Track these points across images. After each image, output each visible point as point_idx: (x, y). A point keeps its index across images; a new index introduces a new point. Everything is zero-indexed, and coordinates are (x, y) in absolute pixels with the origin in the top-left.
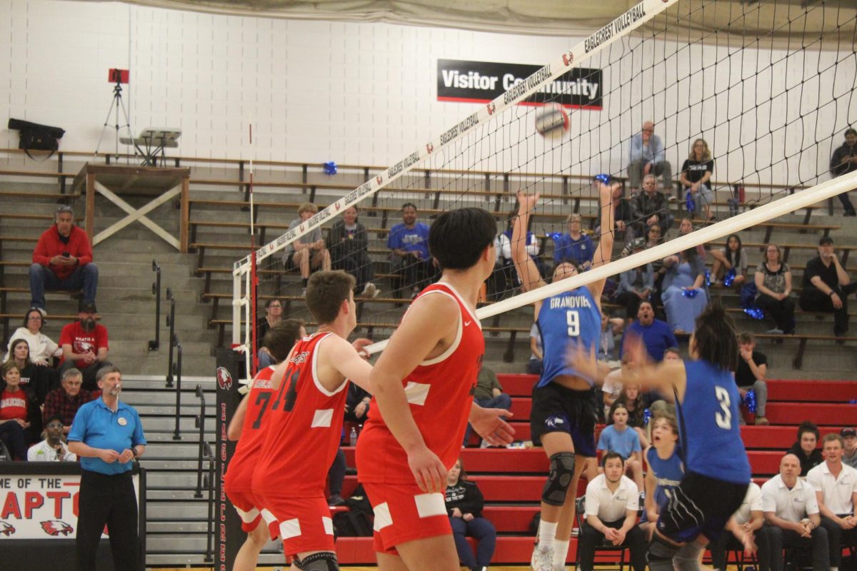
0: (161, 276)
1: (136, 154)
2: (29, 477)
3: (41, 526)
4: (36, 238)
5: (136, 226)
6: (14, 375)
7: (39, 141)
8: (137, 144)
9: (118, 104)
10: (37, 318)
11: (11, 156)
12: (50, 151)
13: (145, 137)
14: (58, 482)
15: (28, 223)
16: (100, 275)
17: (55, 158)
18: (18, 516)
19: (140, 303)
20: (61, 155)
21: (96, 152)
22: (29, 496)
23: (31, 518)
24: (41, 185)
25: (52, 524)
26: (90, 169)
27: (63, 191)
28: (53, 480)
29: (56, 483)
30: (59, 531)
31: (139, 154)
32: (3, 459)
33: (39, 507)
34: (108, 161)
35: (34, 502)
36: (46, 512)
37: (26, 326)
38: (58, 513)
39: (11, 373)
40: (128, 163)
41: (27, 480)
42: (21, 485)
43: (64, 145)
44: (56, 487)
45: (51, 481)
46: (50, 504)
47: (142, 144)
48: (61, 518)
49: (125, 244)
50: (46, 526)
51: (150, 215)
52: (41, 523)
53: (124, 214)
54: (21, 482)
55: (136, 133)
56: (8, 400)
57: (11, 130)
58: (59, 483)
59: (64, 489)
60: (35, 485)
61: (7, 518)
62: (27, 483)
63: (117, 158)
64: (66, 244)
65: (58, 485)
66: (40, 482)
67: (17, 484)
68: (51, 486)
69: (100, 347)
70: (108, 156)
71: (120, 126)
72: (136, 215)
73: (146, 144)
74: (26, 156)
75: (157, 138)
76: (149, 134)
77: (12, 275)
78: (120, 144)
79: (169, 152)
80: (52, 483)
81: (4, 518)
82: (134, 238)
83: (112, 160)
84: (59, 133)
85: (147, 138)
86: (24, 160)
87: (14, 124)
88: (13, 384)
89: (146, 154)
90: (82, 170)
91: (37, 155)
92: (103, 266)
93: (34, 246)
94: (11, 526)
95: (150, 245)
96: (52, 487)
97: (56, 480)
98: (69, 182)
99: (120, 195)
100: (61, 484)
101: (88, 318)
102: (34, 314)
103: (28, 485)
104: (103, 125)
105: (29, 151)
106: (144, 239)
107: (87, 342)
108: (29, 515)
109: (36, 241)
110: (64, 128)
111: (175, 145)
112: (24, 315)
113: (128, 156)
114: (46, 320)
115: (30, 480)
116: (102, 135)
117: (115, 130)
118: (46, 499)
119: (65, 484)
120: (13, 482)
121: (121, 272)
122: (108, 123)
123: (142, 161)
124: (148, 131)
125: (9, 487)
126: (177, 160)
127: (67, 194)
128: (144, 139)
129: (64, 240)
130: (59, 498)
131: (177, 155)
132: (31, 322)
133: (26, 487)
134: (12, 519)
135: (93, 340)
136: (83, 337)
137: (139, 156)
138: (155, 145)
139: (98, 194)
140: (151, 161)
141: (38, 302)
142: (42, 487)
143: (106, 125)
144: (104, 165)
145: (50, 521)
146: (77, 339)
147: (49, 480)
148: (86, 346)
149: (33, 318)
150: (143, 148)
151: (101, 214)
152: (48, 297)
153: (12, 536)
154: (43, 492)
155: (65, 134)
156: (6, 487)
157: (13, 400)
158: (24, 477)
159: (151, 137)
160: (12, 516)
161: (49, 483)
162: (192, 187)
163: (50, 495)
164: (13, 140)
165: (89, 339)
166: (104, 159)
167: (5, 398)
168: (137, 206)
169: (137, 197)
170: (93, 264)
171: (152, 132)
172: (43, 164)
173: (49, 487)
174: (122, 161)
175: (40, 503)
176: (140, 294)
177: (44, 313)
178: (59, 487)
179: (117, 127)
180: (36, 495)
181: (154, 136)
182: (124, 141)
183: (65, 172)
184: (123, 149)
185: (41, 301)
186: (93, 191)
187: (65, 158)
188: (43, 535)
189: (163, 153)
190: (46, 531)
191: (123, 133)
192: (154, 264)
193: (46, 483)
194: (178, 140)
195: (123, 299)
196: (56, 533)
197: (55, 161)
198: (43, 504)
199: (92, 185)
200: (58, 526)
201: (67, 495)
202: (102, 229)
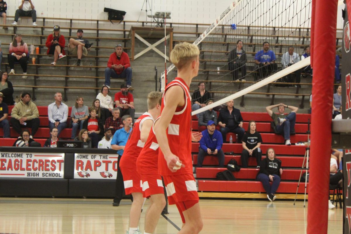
0: (158, 72)
1: (154, 21)
2: (95, 154)
3: (100, 174)
5: (152, 51)
6: (94, 113)
7: (116, 17)
8: (154, 17)
9: (147, 1)
10: (107, 90)
11: (105, 23)
12: (120, 21)
13: (157, 15)
14: (107, 156)
15: (110, 50)
17: (122, 23)
18: (91, 170)
19: (151, 83)
20: (124, 22)
21: (138, 21)
22: (96, 162)
23: (96, 171)
24: (116, 34)
25: (104, 173)
26: (134, 29)
27: (125, 37)
28: (105, 156)
29: (106, 157)
30: (107, 176)
31: (155, 21)
33: (99, 166)
34: (143, 25)
35: (97, 164)
36: (102, 168)
37: (102, 92)
38: (107, 169)
39: (93, 112)
40: (151, 26)
41: (95, 156)
42: (92, 158)
43: (126, 18)
44: (106, 159)
45: (104, 156)
46: (103, 165)
47: (156, 18)
48: (108, 171)
49: (147, 59)
50: (102, 174)
51: (157, 47)
52: (100, 173)
53: (147, 47)
54: (92, 156)
55: (154, 14)
56: (91, 122)
57: (105, 12)
58: (107, 157)
59: (109, 159)
60: (98, 158)
61: (87, 170)
62: (95, 157)
63: (147, 23)
64: (119, 60)
65: (107, 158)
66: (100, 156)
67: (91, 157)
68: (104, 158)
69: (130, 102)
70: (143, 22)
71: (147, 10)
72: (152, 47)
73: (157, 17)
74: (111, 23)
75: (162, 15)
76: (158, 14)
77: (102, 71)
78: (148, 17)
79: (167, 20)
80: (105, 157)
81: (86, 171)
82: (152, 56)
83: (145, 24)
84: (124, 13)
85: (158, 15)
86: (110, 24)
87: (106, 10)
88: (94, 116)
89: (157, 21)
90: (131, 29)
91: (115, 22)
92: (135, 68)
94: (89, 174)
95: (157, 59)
96: (105, 159)
97: (106, 156)
98: (127, 33)
99: (144, 38)
100: (108, 158)
101: (125, 90)
102: (105, 88)
103: (95, 158)
104: (141, 10)
105: (112, 21)
106: (155, 57)
107: (124, 100)
108: (95, 170)
109: (109, 58)
110: (126, 12)
111: (170, 18)
112: (101, 88)
113: (151, 22)
115: (96, 155)
116: (140, 14)
117: (146, 12)
118: (102, 163)
119: (110, 158)
120: (90, 156)
121: (145, 70)
122: (143, 9)
123: (156, 24)
124: (157, 13)
125: (88, 158)
126: (171, 24)
128: (156, 16)
129: (119, 58)
130: (107, 163)
131: (171, 22)
132: (104, 91)
133: (94, 158)
134: (89, 171)
135: (127, 99)
136: (123, 98)
137: (155, 22)
138: (161, 18)
139: (136, 38)
140: (160, 24)
141: (108, 83)
142: (101, 158)
143: (142, 10)
144: (141, 27)
145: (103, 172)
146: (121, 98)
147: (103, 156)
148: (124, 101)
149: (105, 90)
150: (156, 19)
151: (139, 46)
153: (89, 178)
154: (101, 161)
155: (126, 14)
156: (87, 158)
157: (93, 122)
158: (94, 155)
159: (159, 15)
160: (89, 170)
161: (103, 157)
162: (175, 35)
163: (104, 162)
164: (106, 16)
165: (125, 99)
166: (141, 24)
167: (90, 122)
168: (152, 43)
169: (152, 39)
170: (130, 68)
171: (159, 13)
172: (117, 26)
173: (103, 159)
174: (149, 24)
175: (100, 165)
176: (151, 79)
178: (107, 159)
179: (146, 11)
180: (98, 161)
181: (160, 14)
182: (149, 16)
183: (126, 29)
184: (149, 20)
185: (109, 82)
186: (134, 37)
187: (126, 23)
188: (101, 177)
189: (164, 21)
190: (102, 176)
191: (149, 13)
192: (155, 68)
193: (102, 157)
194: (171, 16)
195: (144, 81)
196: (106, 177)
197: (122, 25)
198: (101, 165)
199: (134, 35)
200: (106, 174)
201: (110, 162)
202: (138, 52)
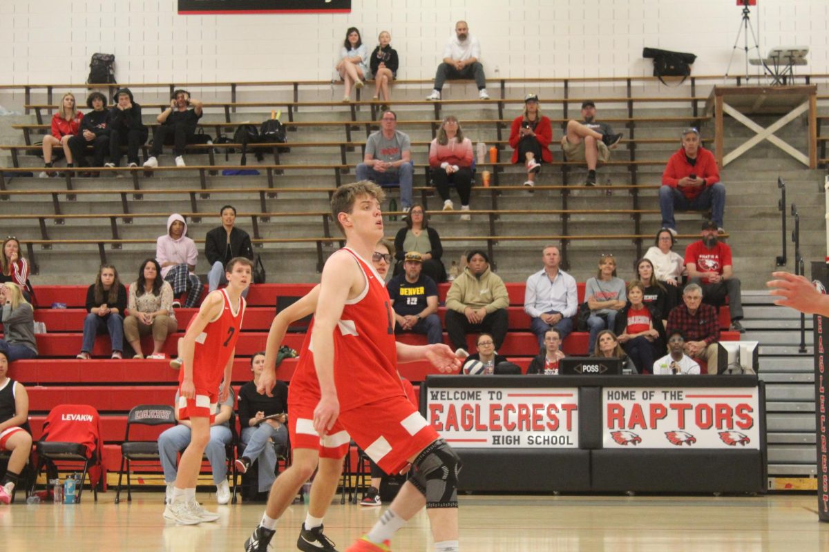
0: (787, 193)
1: (766, 74)
2: (652, 389)
3: (665, 436)
4: (665, 161)
5: (765, 145)
6: (636, 294)
7: (672, 67)
8: (765, 64)
9: (746, 27)
10: (667, 238)
11: (646, 83)
12: (683, 77)
13: (774, 57)
14: (680, 394)
15: (661, 147)
16: (727, 194)
17: (688, 83)
18: (644, 427)
19: (769, 220)
20: (693, 79)
21: (727, 75)
22: (654, 408)
23: (656, 428)
24: (675, 110)
25: (676, 434)
26: (718, 92)
27: (695, 114)
28: (675, 392)
29: (679, 396)
30: (682, 442)
31: (769, 73)
32: (629, 372)
33: (663, 418)
34: (739, 83)
35: (658, 413)
36: (670, 422)
37: (657, 245)
38: (682, 424)
39: (634, 292)
40: (759, 84)
41: (651, 392)
42: (645, 397)
43: (696, 69)
44: (679, 399)
45: (673, 394)
46: (673, 415)
47: (771, 64)
48: (684, 428)
49: (754, 163)
50: (671, 436)
51: (778, 134)
52: (666, 433)
53: (754, 134)
54: (645, 394)
55: (765, 55)
56: (633, 318)
57: (646, 59)
58: (681, 396)
59: (686, 401)
60: (659, 397)
61: (633, 428)
62: (651, 396)
63: (747, 79)
64: (693, 166)
65: (680, 397)
66: (663, 394)
67: (641, 396)
68: (673, 398)
69: (725, 265)
70: (739, 78)
71: (749, 48)
72: (764, 134)
73: (775, 64)
74: (661, 83)
75: (786, 57)
76: (776, 54)
77: (647, 198)
78: (749, 65)
79: (798, 70)
80: (675, 396)
81: (630, 429)
82: (765, 156)
83: (743, 81)
84: (690, 58)
85: (775, 58)
86: (659, 87)
87: (648, 53)
88: (635, 303)
89: (774, 73)
90: (711, 94)
91: (672, 81)
92: (729, 186)
93: (663, 169)
94: (638, 436)
95: (779, 163)
96: (675, 399)
97: (679, 392)
98: (701, 105)
99: (747, 115)
100: (683, 396)
101: (709, 235)
102: (664, 235)
103: (652, 398)
104: (732, 48)
105: (663, 78)
106: (774, 158)
107: (710, 259)
108: (654, 426)
109: (665, 164)
110: (695, 54)
111: (805, 63)
112: (655, 236)
113: (759, 77)
114: (676, 240)
115: (653, 392)
116: (731, 58)
117: (744, 51)
118: (670, 411)
119: (687, 396)
120: (638, 393)
121: (751, 190)
122: (738, 45)
123: (771, 81)
124: (776, 51)
125: (634, 399)
126: (808, 77)
127: (699, 117)
128: (772, 59)
129: (692, 162)
130: (682, 409)
131: (808, 73)
132: (661, 242)
133: (650, 399)
134: (638, 430)
135: (717, 257)
136: (706, 254)
137: (769, 76)
138: (783, 64)
139: (726, 115)
140: (781, 80)
141: (668, 222)
142: (665, 398)
143: (735, 47)
144: (736, 87)
145: (673, 432)
146: (700, 256)
147: (671, 393)
148: (710, 263)
149: (663, 238)
150: (772, 68)
151: (731, 135)
152: (678, 217)
153: (639, 446)
154: (667, 403)
155: (696, 60)
156: (631, 399)
157: (637, 318)
158: (648, 390)
159: (778, 57)
160: (638, 427)
161: (672, 395)
162: (819, 104)
163: (673, 407)
164: (648, 67)
165: (713, 257)
166: (735, 82)
167: (631, 316)
168: (765, 125)
169: (765, 116)
170: (719, 184)
171: (779, 51)
172: (676, 89)
173: (671, 399)
174: (753, 82)
175: (664, 415)
176: (769, 211)
177: (674, 232)
178: (682, 399)
179: (746, 49)
180: (660, 406)
181: (782, 55)
182: (754, 62)
183: (698, 96)
184: (754, 70)
185: (671, 221)
186: (722, 114)
187: (697, 82)
188: (668, 445)
189: (791, 72)
190: (670, 441)
191: (753, 54)
192: (779, 181)
193: (668, 396)
194: (807, 57)
195: (753, 216)
196: (679, 442)
197: (688, 86)
198: (666, 415)
199: (720, 107)
200: (681, 436)
201: (689, 407)
202: (731, 149)
